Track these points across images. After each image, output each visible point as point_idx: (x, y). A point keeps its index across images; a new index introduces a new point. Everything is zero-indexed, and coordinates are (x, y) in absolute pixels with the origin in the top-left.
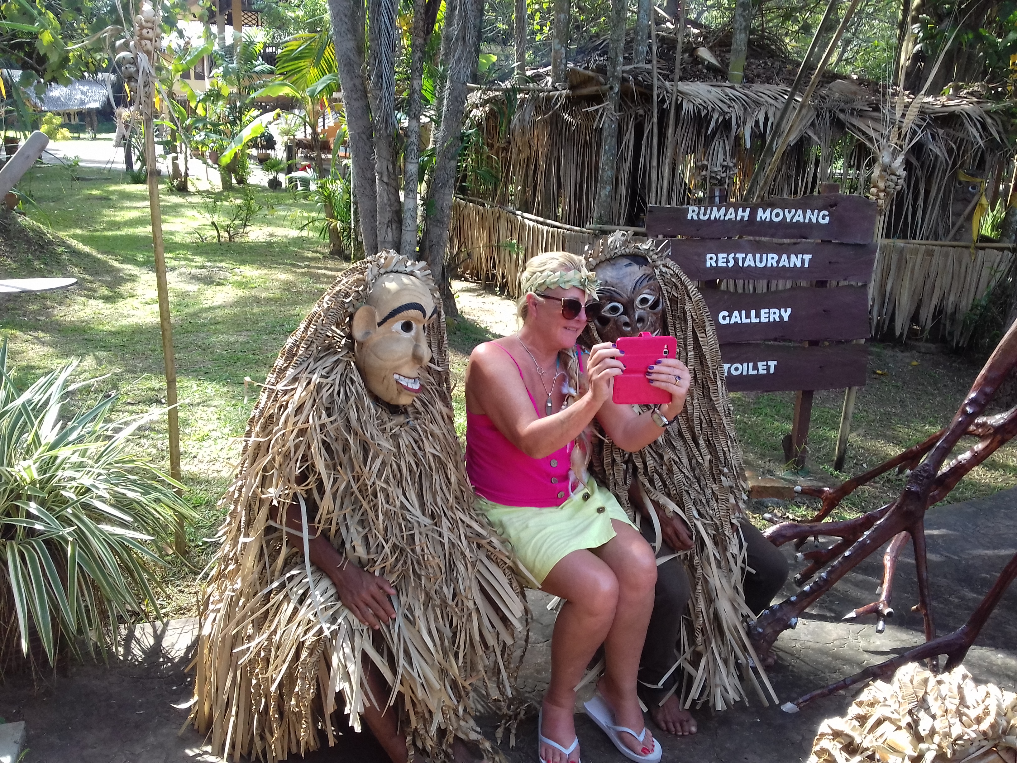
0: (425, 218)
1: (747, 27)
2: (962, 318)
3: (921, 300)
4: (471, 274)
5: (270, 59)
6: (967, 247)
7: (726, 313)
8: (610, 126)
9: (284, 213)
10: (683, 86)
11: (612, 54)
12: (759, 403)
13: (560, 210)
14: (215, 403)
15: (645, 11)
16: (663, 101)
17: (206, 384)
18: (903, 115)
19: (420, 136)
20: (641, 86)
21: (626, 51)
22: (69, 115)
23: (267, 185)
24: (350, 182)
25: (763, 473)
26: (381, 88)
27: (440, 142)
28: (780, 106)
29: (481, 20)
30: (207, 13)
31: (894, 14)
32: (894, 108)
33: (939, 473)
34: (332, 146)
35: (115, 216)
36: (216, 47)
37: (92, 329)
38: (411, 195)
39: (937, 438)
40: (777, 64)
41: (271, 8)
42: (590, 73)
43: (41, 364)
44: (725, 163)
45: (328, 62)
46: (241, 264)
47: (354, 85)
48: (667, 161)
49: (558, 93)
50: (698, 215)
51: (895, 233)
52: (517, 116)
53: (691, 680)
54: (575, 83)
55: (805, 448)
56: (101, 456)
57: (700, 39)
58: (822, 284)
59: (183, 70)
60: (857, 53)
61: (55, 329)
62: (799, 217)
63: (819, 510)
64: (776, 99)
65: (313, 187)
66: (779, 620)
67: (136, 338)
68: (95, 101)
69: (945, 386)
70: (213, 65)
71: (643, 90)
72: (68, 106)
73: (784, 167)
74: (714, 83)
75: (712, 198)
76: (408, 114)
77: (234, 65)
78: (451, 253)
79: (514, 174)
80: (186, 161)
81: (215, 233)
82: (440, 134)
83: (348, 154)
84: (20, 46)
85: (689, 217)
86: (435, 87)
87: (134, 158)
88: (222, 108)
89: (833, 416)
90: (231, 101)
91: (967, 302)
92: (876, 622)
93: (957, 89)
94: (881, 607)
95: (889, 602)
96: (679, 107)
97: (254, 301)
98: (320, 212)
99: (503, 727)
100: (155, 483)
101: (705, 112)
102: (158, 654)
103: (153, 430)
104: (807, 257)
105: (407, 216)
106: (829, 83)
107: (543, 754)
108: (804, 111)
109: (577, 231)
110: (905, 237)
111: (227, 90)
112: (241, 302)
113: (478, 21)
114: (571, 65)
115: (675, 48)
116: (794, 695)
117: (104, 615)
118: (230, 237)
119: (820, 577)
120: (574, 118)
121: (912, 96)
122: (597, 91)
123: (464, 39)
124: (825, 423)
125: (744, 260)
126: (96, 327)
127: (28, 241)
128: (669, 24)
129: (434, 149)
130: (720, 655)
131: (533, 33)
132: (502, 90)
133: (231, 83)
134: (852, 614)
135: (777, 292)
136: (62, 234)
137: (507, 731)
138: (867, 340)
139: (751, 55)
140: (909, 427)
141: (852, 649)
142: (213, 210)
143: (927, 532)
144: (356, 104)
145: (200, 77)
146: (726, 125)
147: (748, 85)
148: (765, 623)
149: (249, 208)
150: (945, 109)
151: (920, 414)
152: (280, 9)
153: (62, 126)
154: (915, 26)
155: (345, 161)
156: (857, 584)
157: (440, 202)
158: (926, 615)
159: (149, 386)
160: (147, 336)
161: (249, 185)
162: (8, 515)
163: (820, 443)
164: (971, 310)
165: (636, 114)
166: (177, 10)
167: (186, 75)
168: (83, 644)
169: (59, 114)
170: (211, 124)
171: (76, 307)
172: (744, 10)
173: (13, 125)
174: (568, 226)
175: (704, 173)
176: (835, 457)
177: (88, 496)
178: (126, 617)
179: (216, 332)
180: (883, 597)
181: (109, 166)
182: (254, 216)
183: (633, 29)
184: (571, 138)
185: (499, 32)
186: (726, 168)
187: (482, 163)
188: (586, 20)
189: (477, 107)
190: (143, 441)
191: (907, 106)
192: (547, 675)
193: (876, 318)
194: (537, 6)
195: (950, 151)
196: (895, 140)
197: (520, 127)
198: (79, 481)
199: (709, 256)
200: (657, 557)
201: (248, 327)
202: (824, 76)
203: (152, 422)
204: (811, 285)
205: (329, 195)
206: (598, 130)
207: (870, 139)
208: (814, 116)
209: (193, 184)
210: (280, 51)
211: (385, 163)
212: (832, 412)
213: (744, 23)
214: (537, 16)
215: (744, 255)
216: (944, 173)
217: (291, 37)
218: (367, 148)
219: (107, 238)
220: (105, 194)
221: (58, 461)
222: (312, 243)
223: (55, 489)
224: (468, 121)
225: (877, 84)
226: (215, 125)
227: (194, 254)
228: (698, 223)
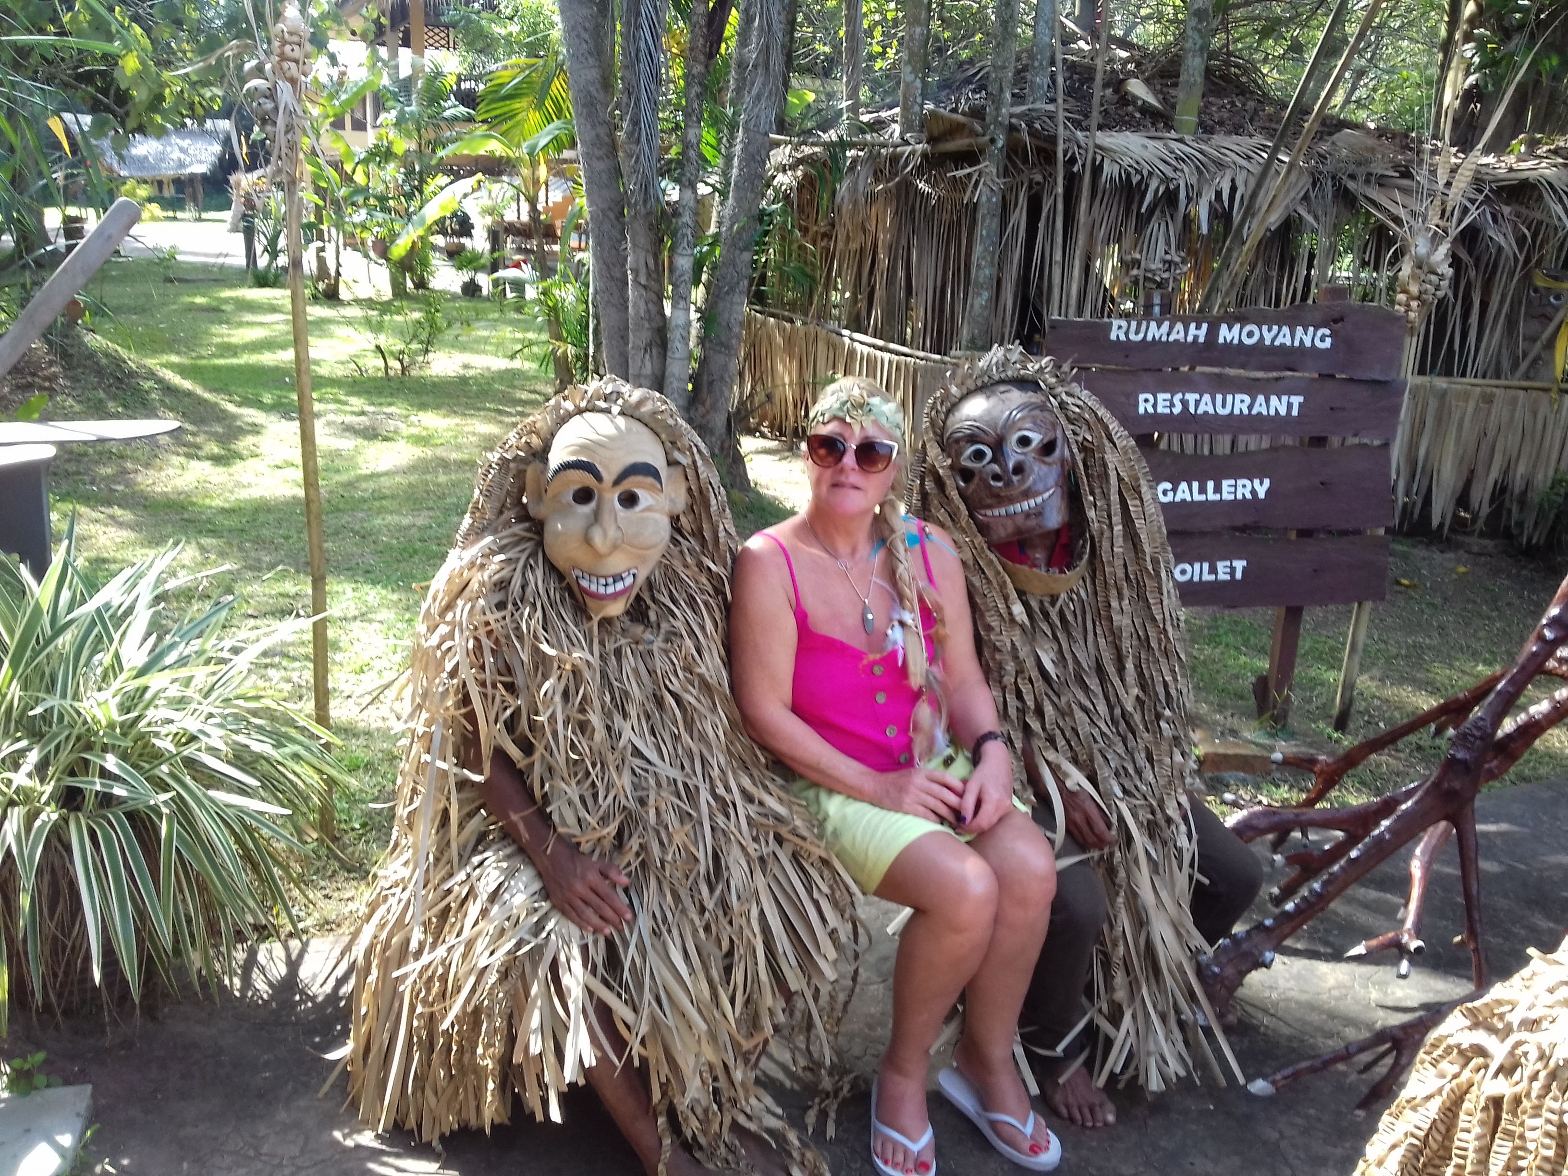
0: (702, 341)
1: (1204, 47)
2: (1536, 500)
3: (1472, 472)
4: (771, 427)
5: (468, 99)
6: (1546, 390)
7: (1168, 485)
8: (989, 200)
9: (485, 333)
10: (1105, 139)
11: (993, 88)
12: (1217, 628)
13: (909, 330)
14: (379, 617)
15: (1047, 22)
16: (1073, 161)
17: (367, 588)
18: (1448, 184)
19: (696, 214)
20: (1039, 138)
21: (1015, 85)
22: (160, 184)
23: (459, 291)
24: (587, 286)
25: (1222, 733)
26: (638, 141)
27: (727, 223)
28: (1256, 169)
29: (792, 37)
30: (373, 27)
31: (1434, 30)
32: (1433, 172)
33: (1500, 733)
34: (559, 232)
35: (229, 335)
36: (385, 81)
37: (194, 504)
38: (682, 304)
39: (1496, 680)
40: (1251, 105)
41: (469, 21)
42: (960, 118)
43: (119, 556)
44: (1168, 257)
45: (556, 103)
46: (420, 409)
47: (598, 136)
48: (1078, 253)
49: (909, 149)
50: (1127, 334)
51: (1433, 366)
52: (845, 184)
53: (1109, 1043)
54: (936, 133)
55: (1288, 696)
56: (212, 689)
57: (1131, 67)
58: (1319, 441)
59: (335, 115)
60: (1374, 90)
61: (138, 504)
62: (1284, 338)
63: (1308, 791)
64: (1249, 158)
65: (531, 293)
66: (1246, 955)
67: (262, 518)
68: (201, 162)
69: (1509, 604)
70: (379, 107)
71: (1040, 143)
72: (160, 169)
73: (1260, 264)
74: (1153, 133)
75: (1148, 307)
76: (677, 181)
77: (413, 108)
78: (741, 394)
79: (839, 274)
80: (338, 253)
81: (380, 363)
82: (728, 212)
83: (583, 245)
84: (88, 78)
85: (1113, 337)
86: (719, 141)
87: (259, 248)
88: (393, 172)
89: (1332, 649)
90: (406, 161)
91: (1546, 476)
92: (1396, 963)
93: (1533, 144)
94: (1405, 938)
95: (1419, 931)
96: (1097, 170)
97: (438, 466)
98: (540, 330)
99: (816, 1108)
100: (292, 732)
101: (1139, 177)
102: (292, 988)
103: (286, 656)
104: (1296, 400)
105: (674, 336)
106: (1331, 134)
107: (879, 1150)
108: (1293, 177)
109: (935, 361)
110: (1448, 373)
111: (402, 145)
112: (420, 467)
113: (787, 39)
114: (930, 106)
115: (1092, 79)
116: (1268, 1070)
117: (213, 930)
118: (404, 369)
119: (1311, 891)
120: (933, 187)
121: (1462, 156)
122: (971, 145)
123: (767, 67)
124: (1320, 659)
125: (1197, 403)
126: (200, 502)
127: (100, 372)
128: (1082, 44)
129: (717, 236)
130: (1155, 1007)
131: (872, 57)
132: (825, 145)
133: (409, 136)
134: (1360, 949)
135: (1247, 453)
136: (151, 362)
137: (823, 1115)
138: (1388, 530)
139: (1211, 91)
140: (1451, 667)
141: (1357, 1002)
142: (377, 328)
143: (1480, 827)
144: (600, 166)
145: (359, 126)
146: (1170, 198)
147: (1205, 136)
148: (1224, 959)
149: (432, 324)
150: (1513, 175)
151: (1468, 647)
152: (483, 22)
153: (150, 200)
154: (1466, 46)
155: (579, 256)
156: (1367, 906)
157: (726, 315)
158: (1476, 950)
159: (281, 590)
160: (278, 515)
161: (433, 291)
162: (72, 774)
163: (1312, 689)
164: (1552, 488)
165: (1031, 181)
166: (328, 23)
167: (338, 124)
168: (182, 971)
169: (145, 182)
170: (376, 197)
171: (171, 472)
172: (1200, 21)
173: (75, 197)
174: (921, 354)
175: (1135, 272)
176: (1335, 712)
177: (194, 746)
178: (248, 931)
179: (381, 511)
180: (1409, 924)
181: (220, 260)
182: (440, 337)
183: (1027, 51)
184: (929, 219)
185: (817, 57)
186: (1169, 265)
187: (790, 255)
188: (954, 39)
189: (784, 171)
190: (271, 672)
191: (1454, 170)
192: (885, 1032)
193: (1401, 499)
194: (877, 17)
195: (1521, 241)
196: (1436, 220)
197: (850, 201)
198: (180, 725)
199: (1142, 397)
200: (1058, 857)
201: (431, 504)
202: (1323, 124)
203: (284, 644)
204: (1302, 443)
205: (556, 304)
206: (971, 206)
207: (1397, 220)
208: (1309, 185)
209: (349, 287)
210: (482, 87)
211: (642, 255)
212: (1331, 642)
213: (1200, 42)
214: (878, 33)
215: (1197, 396)
216: (1512, 274)
217: (499, 64)
218: (615, 233)
219: (217, 369)
220: (214, 304)
221: (148, 695)
222: (528, 378)
223: (142, 736)
224: (770, 192)
225: (1407, 136)
226: (382, 199)
227: (348, 394)
228: (1126, 347)
